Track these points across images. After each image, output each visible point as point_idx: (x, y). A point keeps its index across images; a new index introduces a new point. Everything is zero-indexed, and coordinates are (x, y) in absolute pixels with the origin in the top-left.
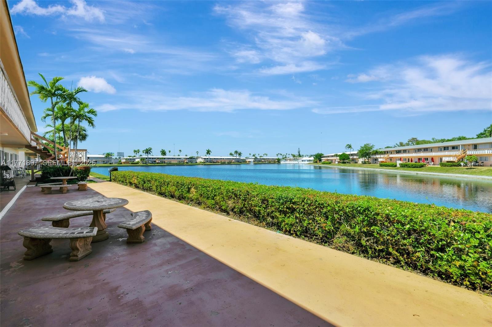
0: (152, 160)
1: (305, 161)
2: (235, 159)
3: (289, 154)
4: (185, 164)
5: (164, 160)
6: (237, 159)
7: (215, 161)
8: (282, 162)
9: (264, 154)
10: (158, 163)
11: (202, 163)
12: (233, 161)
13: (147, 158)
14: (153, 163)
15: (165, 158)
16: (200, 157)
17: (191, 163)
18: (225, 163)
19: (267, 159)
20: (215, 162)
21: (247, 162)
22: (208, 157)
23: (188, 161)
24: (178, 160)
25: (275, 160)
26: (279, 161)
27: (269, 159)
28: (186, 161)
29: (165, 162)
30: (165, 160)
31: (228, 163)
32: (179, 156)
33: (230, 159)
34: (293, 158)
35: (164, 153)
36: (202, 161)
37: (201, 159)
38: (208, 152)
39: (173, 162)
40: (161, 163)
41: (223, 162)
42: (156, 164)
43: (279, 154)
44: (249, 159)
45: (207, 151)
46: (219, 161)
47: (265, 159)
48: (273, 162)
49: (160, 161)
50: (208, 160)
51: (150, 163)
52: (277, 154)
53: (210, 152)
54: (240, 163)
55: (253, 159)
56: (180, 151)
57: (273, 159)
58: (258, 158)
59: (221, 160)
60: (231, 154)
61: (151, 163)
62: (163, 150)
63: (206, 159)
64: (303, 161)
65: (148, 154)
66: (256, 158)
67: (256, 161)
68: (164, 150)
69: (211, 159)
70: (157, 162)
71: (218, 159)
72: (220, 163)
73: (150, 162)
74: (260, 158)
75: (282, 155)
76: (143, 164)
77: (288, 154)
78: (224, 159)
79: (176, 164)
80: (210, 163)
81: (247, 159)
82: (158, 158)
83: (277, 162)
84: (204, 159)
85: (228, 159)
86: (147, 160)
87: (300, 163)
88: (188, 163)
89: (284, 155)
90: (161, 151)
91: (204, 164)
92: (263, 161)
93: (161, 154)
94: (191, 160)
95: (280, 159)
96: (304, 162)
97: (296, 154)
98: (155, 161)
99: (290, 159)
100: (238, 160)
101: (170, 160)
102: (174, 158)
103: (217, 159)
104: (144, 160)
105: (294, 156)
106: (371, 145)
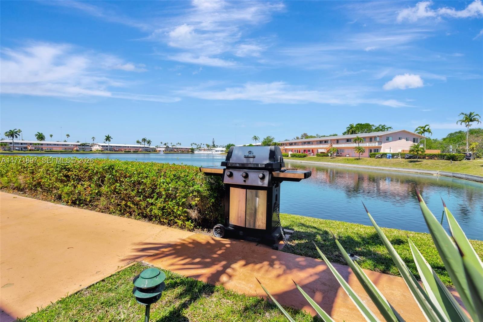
0: (20, 146)
1: (218, 151)
2: (143, 147)
3: (204, 144)
4: (74, 152)
5: (40, 146)
6: (145, 147)
7: (118, 149)
8: (196, 152)
9: (177, 143)
10: (30, 150)
11: (100, 151)
12: (140, 150)
13: (11, 143)
14: (22, 150)
15: (42, 144)
16: (96, 144)
17: (84, 151)
18: (130, 152)
19: (180, 148)
20: (117, 151)
21: (157, 151)
22: (107, 145)
23: (79, 149)
24: (64, 146)
25: (189, 150)
26: (192, 151)
27: (182, 148)
28: (75, 149)
29: (42, 149)
30: (44, 146)
31: (133, 152)
32: (65, 141)
33: (136, 147)
34: (208, 148)
35: (41, 137)
36: (100, 148)
37: (98, 146)
38: (108, 138)
39: (55, 149)
40: (36, 151)
41: (127, 151)
42: (27, 151)
43: (193, 143)
44: (159, 148)
45: (106, 136)
46: (122, 150)
47: (178, 148)
48: (187, 152)
49: (34, 148)
50: (107, 147)
51: (16, 150)
52: (192, 144)
53: (110, 139)
54: (149, 152)
55: (164, 148)
56: (68, 135)
57: (186, 148)
58: (170, 147)
59: (125, 148)
60: (138, 142)
61: (19, 150)
62: (39, 133)
63: (104, 146)
64: (216, 151)
65: (13, 137)
66: (168, 147)
67: (168, 150)
68: (42, 134)
69: (111, 146)
70: (29, 148)
71: (121, 147)
72: (123, 152)
73: (16, 148)
74: (172, 147)
75: (196, 145)
76: (5, 150)
77: (202, 144)
78: (128, 147)
79: (61, 152)
80: (110, 151)
81: (157, 148)
82: (31, 144)
83: (190, 151)
84: (102, 146)
85: (134, 147)
86: (12, 145)
87: (214, 153)
88: (79, 151)
89: (199, 145)
90: (36, 135)
91: (102, 152)
92: (175, 150)
93: (37, 138)
94: (84, 147)
95: (194, 149)
96: (217, 153)
97: (211, 144)
98: (26, 148)
99: (204, 149)
100: (146, 149)
101: (50, 146)
102: (58, 145)
103: (119, 146)
104: (5, 145)
105: (208, 146)
106: (272, 137)
